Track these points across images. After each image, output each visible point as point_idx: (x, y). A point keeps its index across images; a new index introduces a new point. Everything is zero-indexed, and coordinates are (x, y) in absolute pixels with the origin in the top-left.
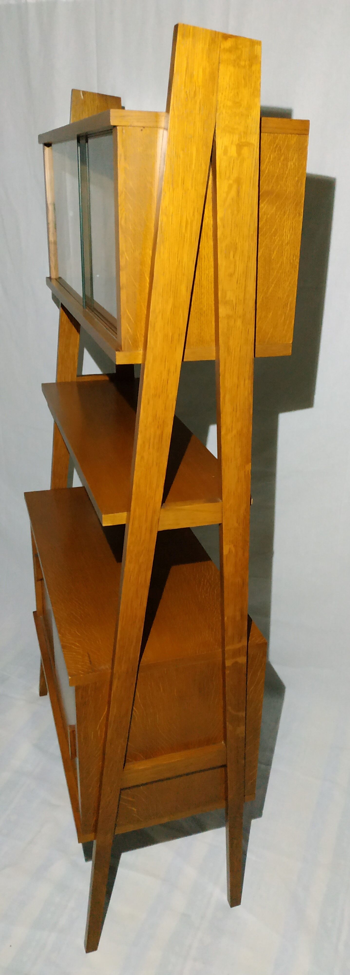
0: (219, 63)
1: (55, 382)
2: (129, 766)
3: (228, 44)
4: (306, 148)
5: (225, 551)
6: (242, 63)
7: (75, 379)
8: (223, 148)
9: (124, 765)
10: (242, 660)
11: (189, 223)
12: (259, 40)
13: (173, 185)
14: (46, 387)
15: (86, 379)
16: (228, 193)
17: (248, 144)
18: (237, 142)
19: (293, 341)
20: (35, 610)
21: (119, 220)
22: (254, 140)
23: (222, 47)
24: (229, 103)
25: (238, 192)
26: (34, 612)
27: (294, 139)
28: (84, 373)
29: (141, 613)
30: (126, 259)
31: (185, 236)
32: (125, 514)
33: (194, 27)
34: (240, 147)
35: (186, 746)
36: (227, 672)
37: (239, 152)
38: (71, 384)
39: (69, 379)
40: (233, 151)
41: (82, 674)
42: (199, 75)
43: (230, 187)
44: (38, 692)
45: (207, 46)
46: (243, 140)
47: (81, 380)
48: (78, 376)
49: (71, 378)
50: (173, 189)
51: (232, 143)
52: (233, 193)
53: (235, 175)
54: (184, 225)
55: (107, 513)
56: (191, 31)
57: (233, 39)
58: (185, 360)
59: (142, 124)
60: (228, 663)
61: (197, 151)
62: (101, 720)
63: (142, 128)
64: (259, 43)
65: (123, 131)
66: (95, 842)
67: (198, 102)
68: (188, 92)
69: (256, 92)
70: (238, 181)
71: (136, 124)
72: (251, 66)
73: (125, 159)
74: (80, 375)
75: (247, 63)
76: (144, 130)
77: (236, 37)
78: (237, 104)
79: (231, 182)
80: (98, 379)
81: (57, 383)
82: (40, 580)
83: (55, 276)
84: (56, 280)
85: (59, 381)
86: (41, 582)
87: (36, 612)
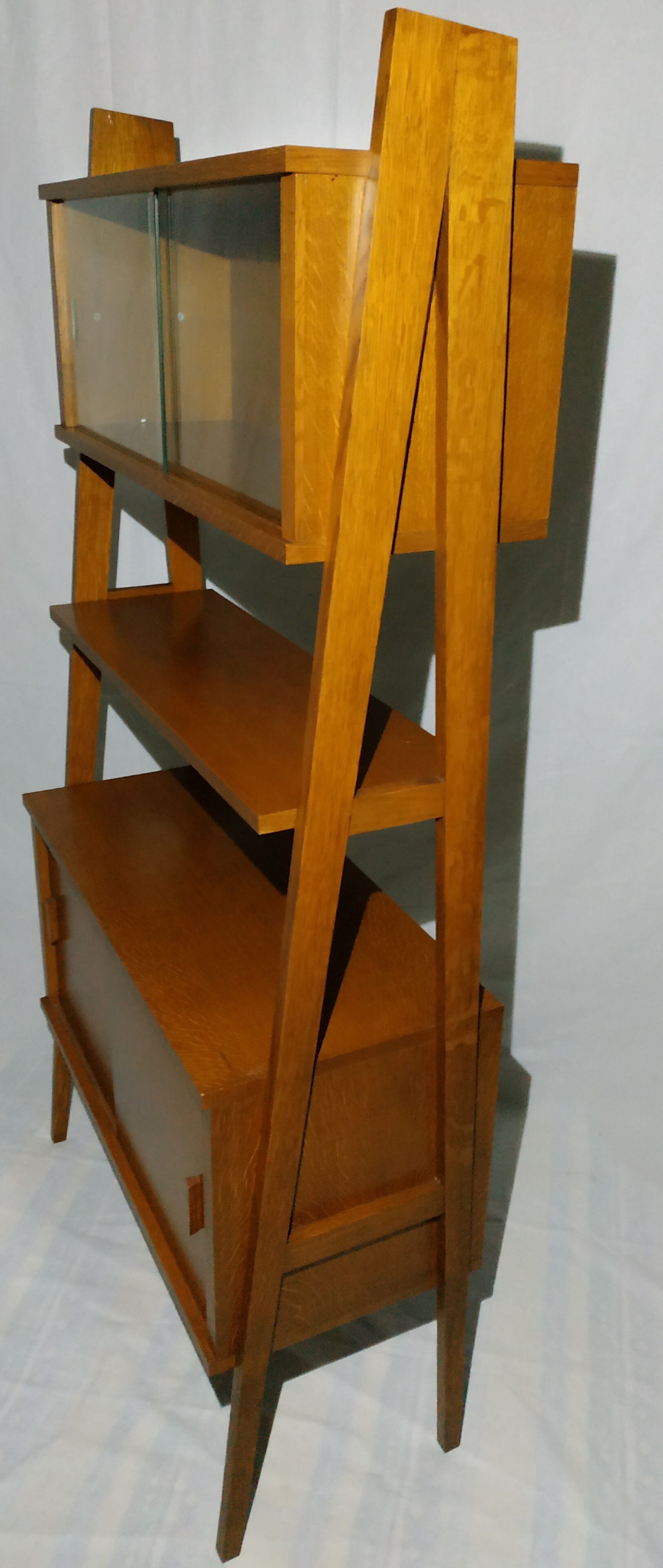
0: (457, 72)
1: (68, 600)
2: (295, 1233)
3: (469, 42)
4: (573, 208)
5: (449, 863)
6: (490, 73)
7: (107, 596)
8: (459, 209)
9: (289, 1234)
10: (470, 1038)
11: (407, 328)
12: (515, 36)
13: (383, 269)
14: (56, 613)
15: (124, 595)
16: (465, 281)
17: (497, 202)
18: (480, 199)
19: (550, 515)
20: (44, 995)
21: (296, 327)
22: (505, 195)
23: (461, 47)
24: (470, 138)
25: (480, 278)
26: (42, 999)
27: (556, 193)
28: (119, 585)
29: (321, 974)
30: (305, 391)
31: (399, 351)
32: (293, 812)
33: (421, 15)
34: (484, 206)
35: (381, 1190)
36: (448, 1061)
37: (482, 216)
38: (100, 602)
39: (96, 596)
40: (473, 213)
41: (221, 1087)
42: (427, 92)
43: (468, 270)
44: (48, 1136)
45: (439, 44)
46: (488, 196)
47: (115, 596)
48: (109, 591)
50: (385, 276)
51: (472, 201)
52: (473, 279)
53: (474, 253)
54: (399, 332)
55: (266, 812)
56: (416, 21)
57: (477, 36)
58: (395, 552)
59: (333, 170)
60: (450, 1046)
61: (421, 212)
62: (250, 1162)
63: (333, 176)
64: (515, 41)
65: (304, 180)
66: (236, 1371)
67: (424, 134)
68: (410, 118)
69: (509, 119)
70: (480, 261)
71: (324, 169)
72: (502, 78)
73: (307, 227)
74: (113, 589)
75: (496, 73)
76: (336, 179)
77: (481, 31)
78: (480, 139)
79: (470, 262)
80: (145, 593)
81: (74, 604)
82: (55, 943)
83: (70, 423)
84: (73, 428)
85: (78, 601)
86: (54, 947)
87: (46, 997)
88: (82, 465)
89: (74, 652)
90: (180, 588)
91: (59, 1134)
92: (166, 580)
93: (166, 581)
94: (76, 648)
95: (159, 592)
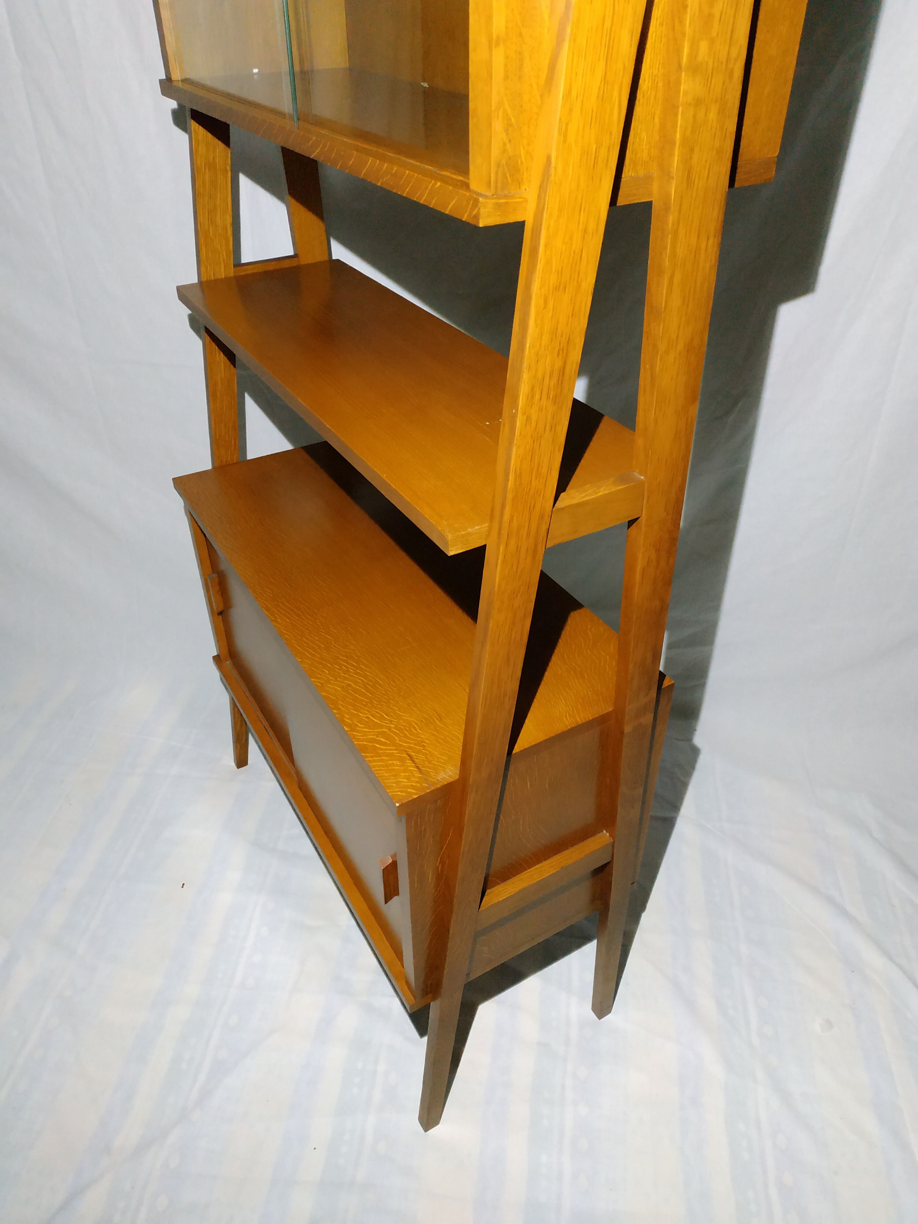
1: (195, 280)
7: (231, 273)
14: (183, 293)
15: (250, 270)
20: (216, 654)
26: (214, 657)
38: (227, 280)
39: (222, 274)
44: (233, 764)
47: (242, 272)
48: (235, 266)
49: (224, 271)
58: (615, 203)
74: (238, 264)
80: (271, 267)
81: (200, 282)
82: (220, 613)
83: (176, 76)
84: (180, 82)
85: (204, 279)
86: (220, 617)
87: (218, 655)
88: (194, 125)
89: (208, 338)
90: (305, 260)
91: (241, 761)
92: (289, 251)
93: (292, 253)
94: (208, 331)
95: (286, 264)
